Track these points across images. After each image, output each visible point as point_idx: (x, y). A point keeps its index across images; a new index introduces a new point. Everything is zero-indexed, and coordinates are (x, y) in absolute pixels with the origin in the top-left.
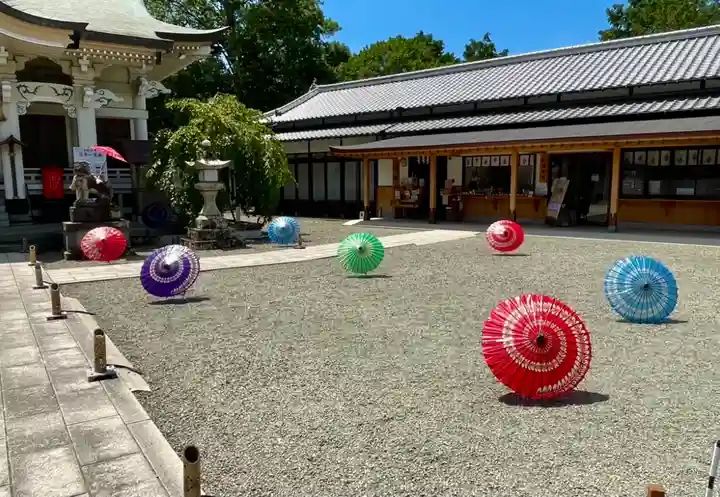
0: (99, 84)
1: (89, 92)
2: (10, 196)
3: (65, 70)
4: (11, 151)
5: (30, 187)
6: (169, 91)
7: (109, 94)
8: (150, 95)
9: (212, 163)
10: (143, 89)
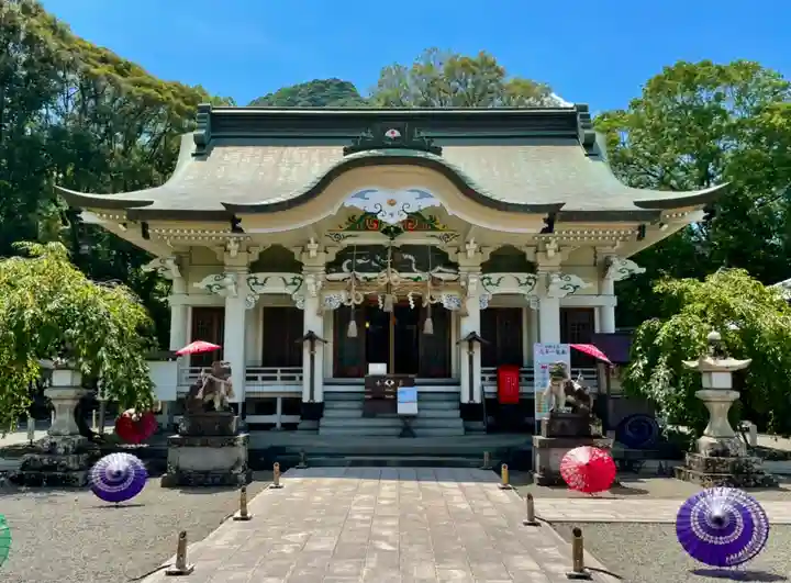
0: (566, 269)
1: (556, 279)
2: (465, 399)
3: (530, 258)
4: (471, 348)
5: (487, 389)
6: (643, 270)
7: (575, 280)
8: (619, 277)
9: (722, 363)
10: (612, 270)
